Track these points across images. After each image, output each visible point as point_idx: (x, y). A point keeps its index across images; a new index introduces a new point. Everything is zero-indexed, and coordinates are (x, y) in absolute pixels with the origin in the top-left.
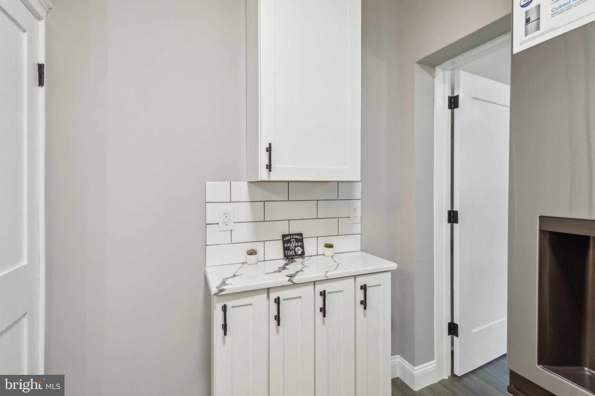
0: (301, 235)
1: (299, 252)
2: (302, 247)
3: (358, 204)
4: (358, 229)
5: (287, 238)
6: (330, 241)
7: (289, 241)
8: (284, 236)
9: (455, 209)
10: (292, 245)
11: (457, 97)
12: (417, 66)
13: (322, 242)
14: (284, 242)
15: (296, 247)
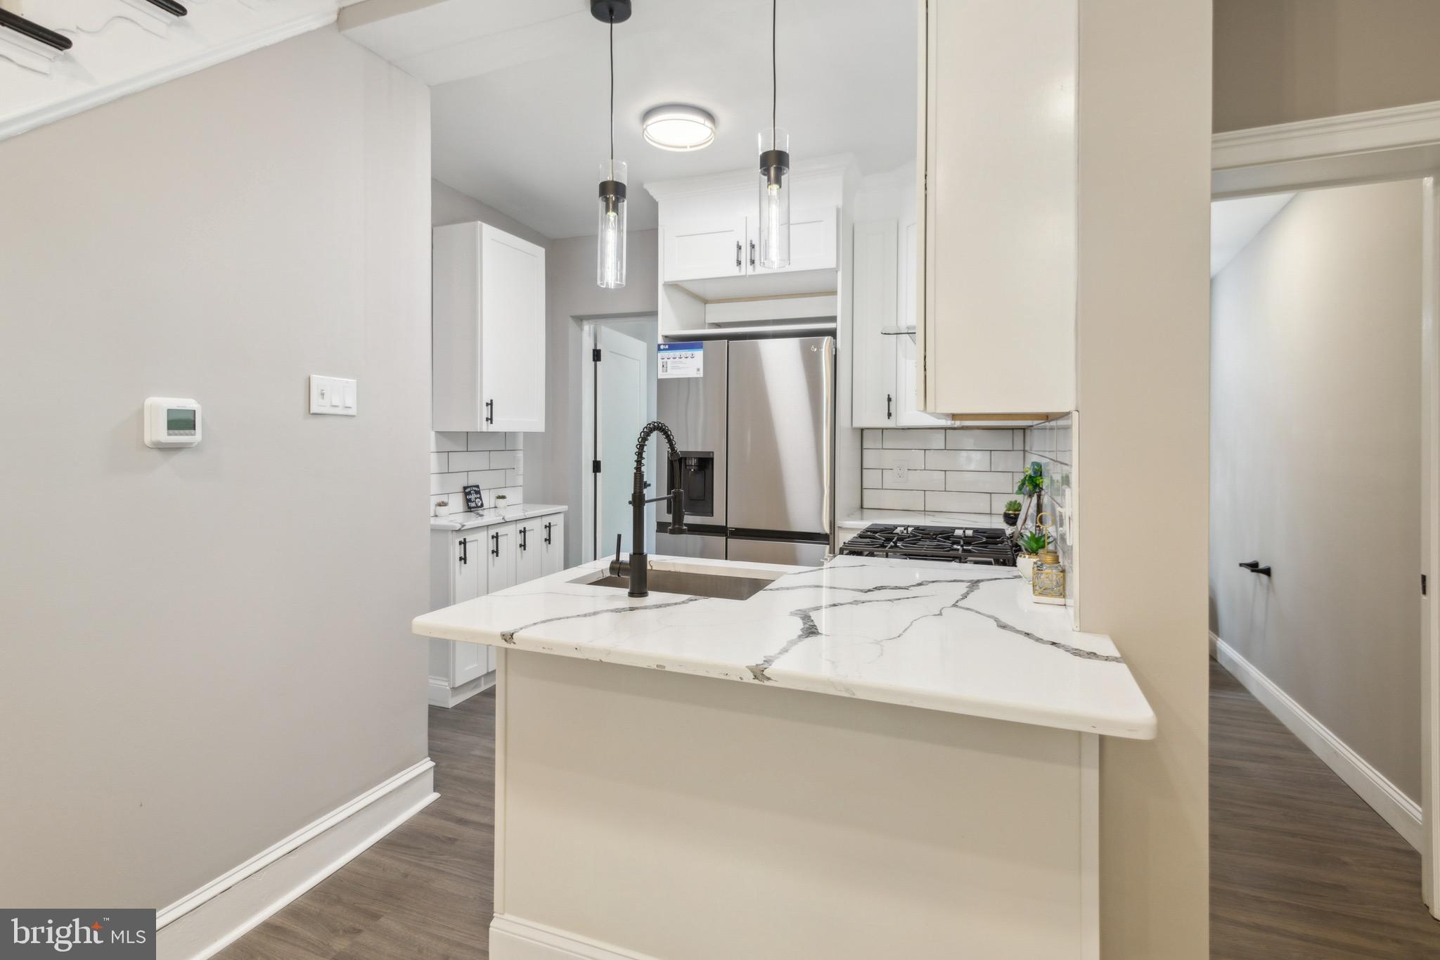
0: (478, 486)
1: (479, 505)
2: (480, 498)
3: (520, 455)
4: (520, 481)
5: (467, 490)
6: (501, 493)
7: (469, 493)
8: (465, 488)
9: (598, 459)
10: (473, 497)
11: (600, 350)
12: (571, 320)
13: (494, 494)
14: (466, 494)
15: (476, 498)
